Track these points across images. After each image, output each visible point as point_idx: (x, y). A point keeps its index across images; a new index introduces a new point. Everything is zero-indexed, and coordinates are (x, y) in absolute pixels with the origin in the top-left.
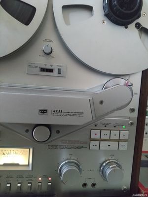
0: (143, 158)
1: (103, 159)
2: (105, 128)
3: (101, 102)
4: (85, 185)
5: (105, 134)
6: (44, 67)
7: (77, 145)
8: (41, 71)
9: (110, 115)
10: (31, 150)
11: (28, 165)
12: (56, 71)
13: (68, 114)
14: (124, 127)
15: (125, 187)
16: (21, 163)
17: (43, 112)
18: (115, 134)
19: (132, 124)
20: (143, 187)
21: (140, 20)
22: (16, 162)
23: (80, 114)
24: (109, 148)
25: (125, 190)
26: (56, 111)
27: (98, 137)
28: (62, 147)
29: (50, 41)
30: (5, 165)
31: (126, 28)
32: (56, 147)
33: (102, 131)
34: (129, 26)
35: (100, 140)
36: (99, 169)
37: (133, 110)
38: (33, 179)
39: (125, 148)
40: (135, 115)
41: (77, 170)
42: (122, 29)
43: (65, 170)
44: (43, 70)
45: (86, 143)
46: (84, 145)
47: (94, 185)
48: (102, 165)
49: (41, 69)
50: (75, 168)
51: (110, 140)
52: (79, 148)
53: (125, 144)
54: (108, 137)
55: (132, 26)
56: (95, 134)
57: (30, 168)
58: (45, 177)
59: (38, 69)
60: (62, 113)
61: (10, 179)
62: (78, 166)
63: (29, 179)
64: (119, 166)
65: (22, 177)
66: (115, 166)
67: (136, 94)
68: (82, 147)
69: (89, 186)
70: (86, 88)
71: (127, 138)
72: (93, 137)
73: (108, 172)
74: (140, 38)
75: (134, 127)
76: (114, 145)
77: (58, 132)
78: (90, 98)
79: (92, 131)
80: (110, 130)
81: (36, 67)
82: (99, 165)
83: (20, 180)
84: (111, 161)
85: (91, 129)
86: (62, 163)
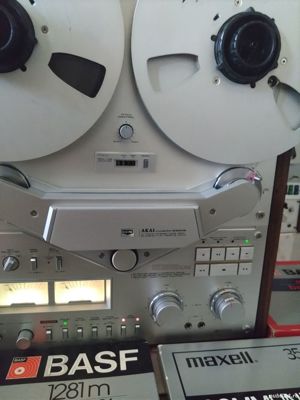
1: (215, 289)
2: (218, 245)
3: (213, 211)
4: (188, 325)
5: (218, 254)
6: (121, 158)
7: (175, 271)
8: (117, 164)
9: (225, 224)
10: (109, 282)
11: (105, 302)
12: (140, 164)
13: (164, 233)
14: (247, 241)
15: (247, 326)
16: (93, 300)
17: (127, 232)
18: (233, 253)
19: (259, 236)
20: (274, 323)
21: (276, 73)
23: (181, 232)
24: (224, 273)
25: (248, 329)
26: (146, 231)
27: (207, 258)
28: (154, 275)
29: (130, 117)
30: (71, 303)
31: (253, 86)
32: (145, 276)
33: (213, 249)
34: (257, 84)
35: (210, 263)
36: (208, 302)
37: (261, 216)
38: (113, 320)
39: (248, 272)
40: (265, 222)
41: (176, 305)
42: (247, 88)
43: (160, 308)
44: (120, 163)
45: (189, 268)
46: (186, 271)
47: (201, 325)
48: (212, 297)
49: (117, 161)
51: (225, 262)
52: (179, 274)
53: (249, 265)
54: (221, 258)
55: (263, 83)
56: (203, 254)
57: (109, 306)
58: (131, 317)
59: (114, 163)
60: (155, 233)
61: (80, 322)
62: (177, 300)
63: (108, 321)
64: (239, 297)
65: (97, 319)
66: (233, 298)
67: (267, 190)
68: (183, 273)
69: (195, 327)
70: (188, 188)
71: (250, 257)
72: (199, 258)
73: (223, 307)
74: (276, 101)
75: (263, 242)
76: (231, 269)
77: (147, 254)
78: (196, 207)
79: (198, 250)
80: (226, 248)
81: (110, 160)
82: (209, 298)
83: (95, 323)
84: (227, 291)
85: (196, 248)
86: (154, 297)
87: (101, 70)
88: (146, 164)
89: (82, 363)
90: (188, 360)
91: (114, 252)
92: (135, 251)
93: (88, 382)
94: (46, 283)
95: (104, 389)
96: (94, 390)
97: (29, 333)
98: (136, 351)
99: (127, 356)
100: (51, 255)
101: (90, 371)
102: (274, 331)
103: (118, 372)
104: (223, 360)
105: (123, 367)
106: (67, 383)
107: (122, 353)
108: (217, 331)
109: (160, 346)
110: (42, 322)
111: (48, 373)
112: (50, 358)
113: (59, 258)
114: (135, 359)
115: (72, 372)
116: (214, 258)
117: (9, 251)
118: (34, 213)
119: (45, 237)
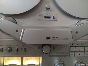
1: (76, 62)
2: (77, 46)
10: (41, 57)
13: (61, 39)
14: (87, 45)
17: (48, 38)
22: (33, 64)
23: (67, 39)
24: (79, 56)
26: (55, 38)
27: (74, 50)
28: (56, 56)
29: (49, 3)
30: (28, 65)
32: (53, 56)
35: (75, 52)
45: (68, 53)
51: (80, 52)
52: (65, 56)
54: (79, 50)
59: (44, 17)
60: (58, 39)
68: (66, 55)
72: (71, 50)
76: (82, 54)
77: (54, 48)
80: (80, 47)
81: (43, 16)
84: (80, 62)
85: (70, 47)
86: (56, 63)
94: (21, 57)
100: (22, 47)
113: (25, 48)
116: (76, 50)
117: (9, 45)
118: (17, 31)
119: (20, 39)
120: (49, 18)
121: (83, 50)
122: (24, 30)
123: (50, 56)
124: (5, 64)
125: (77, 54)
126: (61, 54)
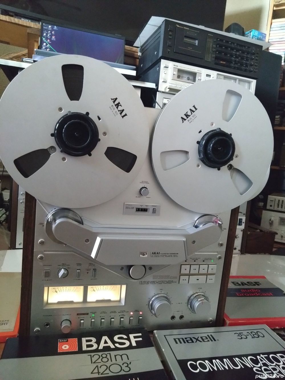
0: (231, 286)
1: (190, 293)
2: (195, 263)
3: (194, 242)
4: (173, 317)
5: (194, 269)
6: (140, 207)
7: (167, 280)
8: (136, 211)
9: (200, 250)
10: (124, 287)
11: (120, 301)
12: (151, 210)
13: (165, 255)
14: (212, 261)
15: (211, 319)
16: (112, 299)
17: (143, 254)
18: (203, 269)
19: (220, 258)
20: (228, 318)
21: (231, 162)
22: (106, 298)
23: (175, 255)
24: (198, 282)
25: (211, 321)
26: (155, 253)
27: (187, 272)
28: (153, 282)
29: (147, 183)
30: (98, 301)
31: (219, 169)
32: (148, 283)
33: (192, 266)
34: (221, 168)
35: (189, 275)
36: (186, 301)
37: (221, 245)
38: (125, 313)
39: (213, 281)
40: (224, 249)
41: (169, 304)
42: (215, 170)
43: (157, 306)
44: (138, 210)
45: (176, 278)
46: (174, 280)
47: (181, 317)
48: (189, 298)
49: (137, 208)
50: (166, 302)
51: (199, 274)
52: (170, 282)
53: (212, 277)
54: (196, 272)
55: (225, 168)
56: (185, 269)
57: (123, 303)
58: (137, 311)
59: (135, 210)
60: (160, 255)
61: (103, 314)
62: (167, 299)
63: (121, 314)
64: (206, 298)
65: (115, 312)
66: (203, 299)
67: (225, 229)
68: (172, 282)
69: (177, 319)
70: (179, 226)
71: (214, 271)
72: (183, 272)
73: (196, 304)
74: (232, 178)
75: (222, 261)
76: (202, 278)
77: (150, 268)
78: (184, 239)
79: (182, 266)
80: (199, 265)
81: (133, 208)
82: (187, 298)
83: (112, 315)
84: (199, 294)
85: (181, 265)
86: (153, 297)
87: (134, 158)
88: (154, 211)
89: (106, 342)
90: (175, 339)
91: (131, 266)
92: (144, 266)
93: (113, 353)
94: (83, 287)
95: (124, 357)
96: (118, 358)
97: (68, 322)
98: (140, 334)
99: (135, 337)
100: (90, 267)
101: (112, 346)
102: (228, 322)
103: (131, 347)
104: (197, 340)
105: (134, 344)
106: (100, 354)
107: (131, 336)
108: (191, 322)
109: (155, 331)
110: (78, 314)
111: (84, 348)
112: (84, 340)
113: (95, 270)
114: (141, 339)
115: (101, 347)
116: (192, 272)
117: (63, 264)
118: (87, 241)
119: (93, 255)
120: (145, 210)
121: (205, 272)
122: (102, 241)
123: (141, 283)
124: (49, 302)
125: (193, 279)
126: (162, 280)
